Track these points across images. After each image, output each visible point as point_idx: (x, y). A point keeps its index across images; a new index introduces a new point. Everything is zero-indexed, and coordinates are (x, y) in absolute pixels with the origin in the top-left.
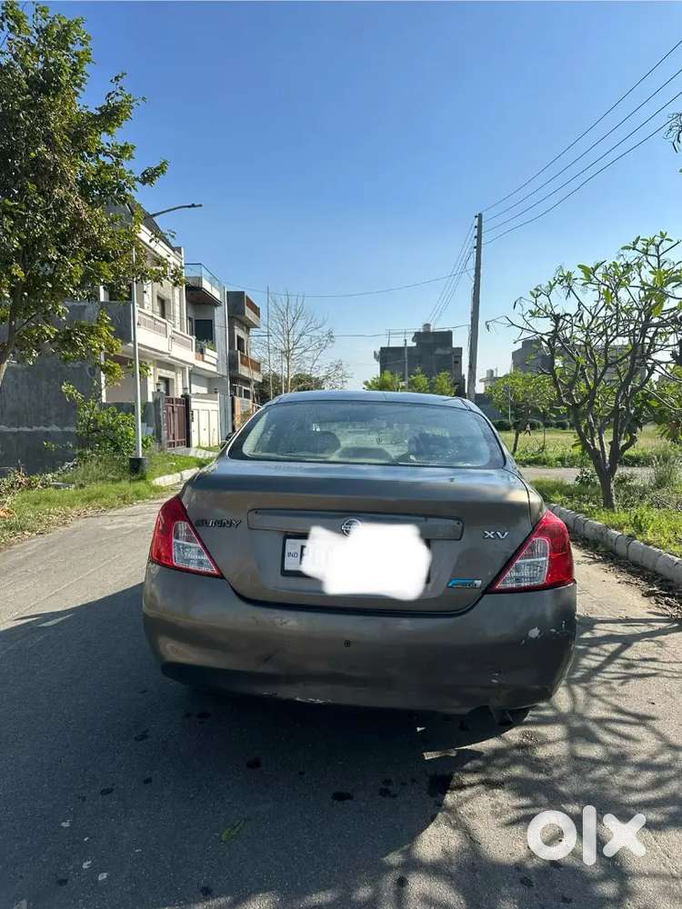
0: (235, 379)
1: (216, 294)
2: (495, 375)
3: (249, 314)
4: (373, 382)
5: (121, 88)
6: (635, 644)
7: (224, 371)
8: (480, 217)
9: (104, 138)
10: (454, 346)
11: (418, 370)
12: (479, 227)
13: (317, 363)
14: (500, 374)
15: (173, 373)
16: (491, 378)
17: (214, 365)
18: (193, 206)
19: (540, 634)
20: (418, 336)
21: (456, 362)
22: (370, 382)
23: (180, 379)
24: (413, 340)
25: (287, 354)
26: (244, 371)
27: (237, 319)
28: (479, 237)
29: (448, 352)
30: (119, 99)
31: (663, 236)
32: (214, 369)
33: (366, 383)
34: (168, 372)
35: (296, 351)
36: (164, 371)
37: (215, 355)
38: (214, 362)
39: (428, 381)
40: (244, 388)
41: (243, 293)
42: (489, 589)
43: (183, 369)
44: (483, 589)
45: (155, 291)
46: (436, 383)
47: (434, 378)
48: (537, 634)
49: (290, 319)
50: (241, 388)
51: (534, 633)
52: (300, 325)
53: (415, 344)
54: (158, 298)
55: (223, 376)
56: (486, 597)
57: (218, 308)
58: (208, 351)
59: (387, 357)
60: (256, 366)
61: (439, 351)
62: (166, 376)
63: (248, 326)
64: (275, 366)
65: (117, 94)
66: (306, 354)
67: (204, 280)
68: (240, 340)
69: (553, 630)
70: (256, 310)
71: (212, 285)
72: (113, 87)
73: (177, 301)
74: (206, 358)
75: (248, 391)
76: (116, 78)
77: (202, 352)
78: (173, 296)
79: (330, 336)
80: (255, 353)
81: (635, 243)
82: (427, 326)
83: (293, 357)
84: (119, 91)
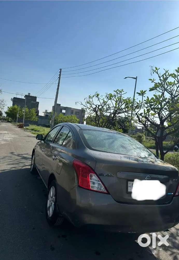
2: (47, 112)
8: (61, 69)
10: (37, 101)
12: (60, 72)
14: (49, 112)
16: (46, 112)
20: (26, 96)
21: (37, 106)
22: (10, 107)
24: (24, 97)
28: (60, 75)
29: (35, 103)
31: (122, 90)
39: (29, 110)
46: (31, 111)
47: (30, 109)
53: (25, 98)
59: (15, 100)
61: (32, 102)
81: (117, 91)
82: (29, 94)
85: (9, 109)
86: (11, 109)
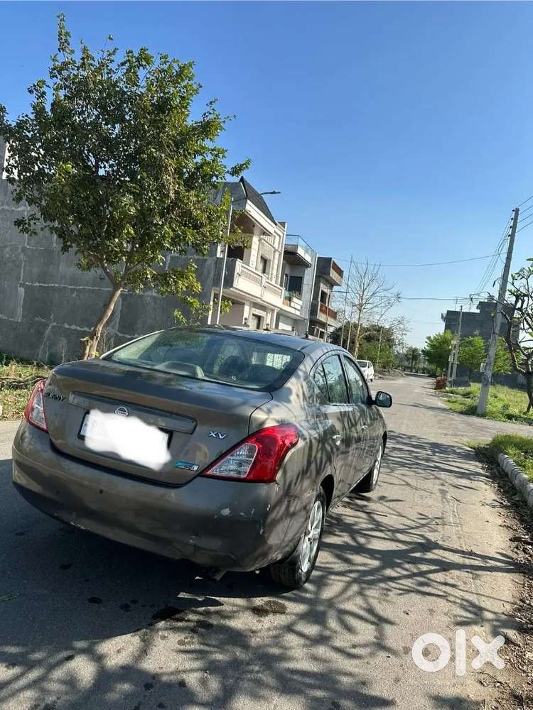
0: (314, 322)
1: (308, 258)
3: (333, 274)
4: (435, 337)
5: (213, 109)
6: (453, 571)
7: (306, 316)
8: (517, 211)
9: (207, 143)
11: (477, 332)
12: (515, 220)
13: (384, 317)
15: (264, 313)
17: (299, 310)
18: (274, 193)
19: (230, 514)
20: (483, 305)
22: (432, 337)
23: (269, 317)
24: (477, 308)
25: (360, 307)
26: (322, 317)
27: (324, 278)
28: (514, 227)
30: (212, 117)
32: (298, 313)
33: (429, 338)
34: (261, 312)
35: (369, 306)
36: (257, 310)
37: (300, 303)
38: (299, 308)
39: (484, 343)
40: (321, 329)
41: (331, 258)
42: (202, 474)
43: (273, 310)
44: (198, 473)
45: (260, 252)
48: (228, 514)
49: (366, 281)
50: (318, 330)
51: (226, 512)
52: (373, 287)
53: (478, 311)
54: (261, 257)
55: (305, 319)
56: (199, 479)
57: (309, 269)
58: (295, 299)
59: (451, 319)
60: (334, 315)
62: (259, 314)
63: (332, 284)
64: (349, 315)
65: (210, 113)
66: (375, 310)
67: (299, 248)
68: (324, 294)
69: (242, 514)
70: (340, 272)
71: (306, 251)
72: (208, 109)
73: (276, 261)
74: (292, 304)
75: (323, 332)
76: (211, 103)
77: (290, 299)
78: (274, 257)
79: (398, 297)
80: (334, 305)
83: (365, 310)
84: (211, 112)
85: (432, 341)
86: (435, 343)
